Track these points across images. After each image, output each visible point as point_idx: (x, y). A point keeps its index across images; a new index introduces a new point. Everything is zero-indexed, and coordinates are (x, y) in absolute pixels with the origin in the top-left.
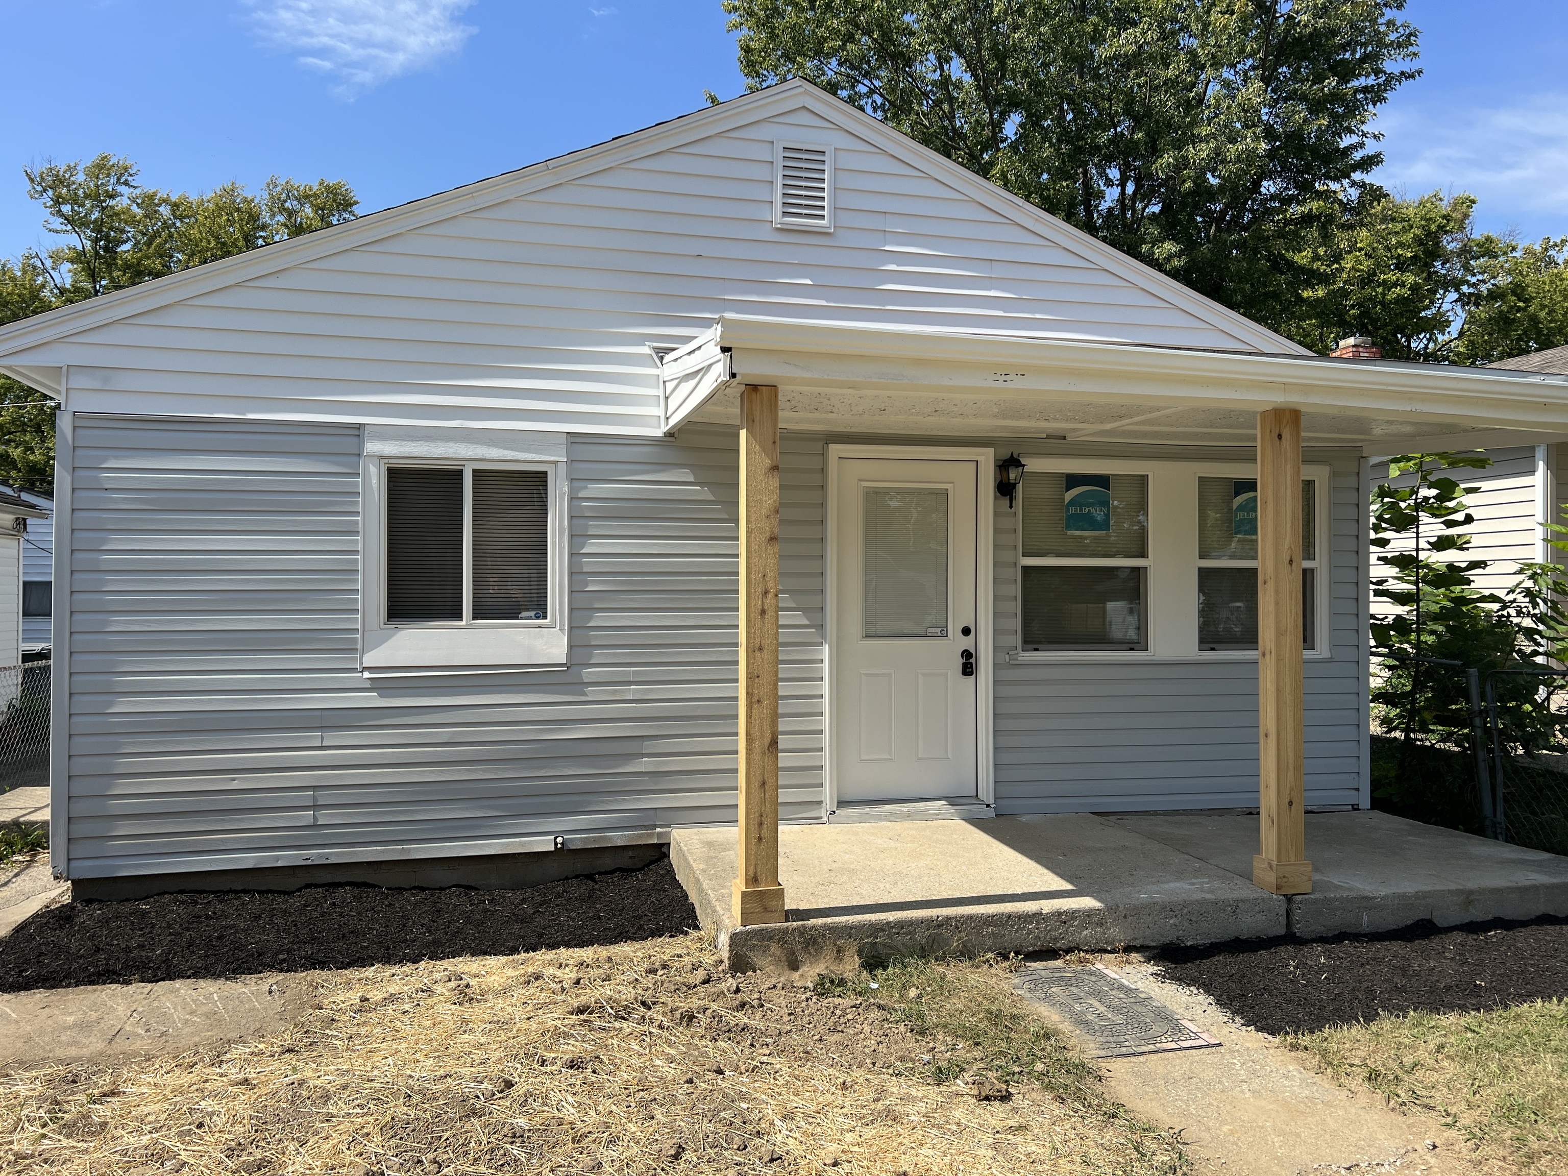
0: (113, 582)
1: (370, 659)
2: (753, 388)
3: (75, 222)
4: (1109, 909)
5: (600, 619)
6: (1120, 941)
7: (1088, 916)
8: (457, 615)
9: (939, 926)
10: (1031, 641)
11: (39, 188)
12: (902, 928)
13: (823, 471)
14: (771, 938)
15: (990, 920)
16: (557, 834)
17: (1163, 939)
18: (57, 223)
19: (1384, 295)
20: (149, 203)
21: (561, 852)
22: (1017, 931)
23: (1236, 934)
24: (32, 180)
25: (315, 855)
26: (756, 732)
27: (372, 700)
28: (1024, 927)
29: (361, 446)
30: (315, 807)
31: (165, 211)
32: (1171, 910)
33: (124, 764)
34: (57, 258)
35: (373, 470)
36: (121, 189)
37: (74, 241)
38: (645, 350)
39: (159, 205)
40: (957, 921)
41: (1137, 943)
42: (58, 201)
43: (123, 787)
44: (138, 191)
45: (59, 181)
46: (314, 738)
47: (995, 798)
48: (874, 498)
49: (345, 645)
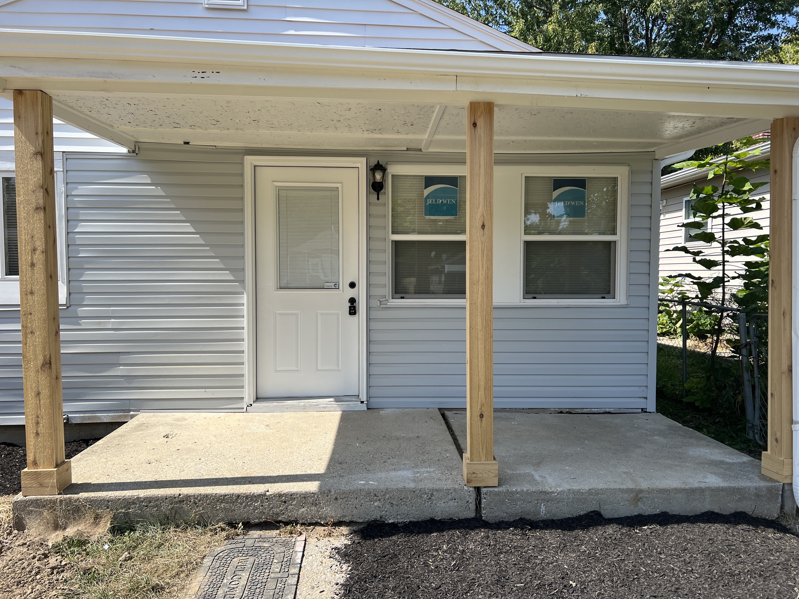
5: (88, 275)
6: (332, 517)
7: (305, 498)
9: (181, 501)
10: (398, 291)
12: (150, 502)
13: (242, 174)
14: (44, 506)
15: (223, 498)
17: (369, 517)
22: (245, 507)
23: (431, 516)
26: (31, 356)
28: (251, 504)
32: (375, 495)
40: (195, 498)
41: (347, 519)
47: (369, 397)
48: (284, 195)
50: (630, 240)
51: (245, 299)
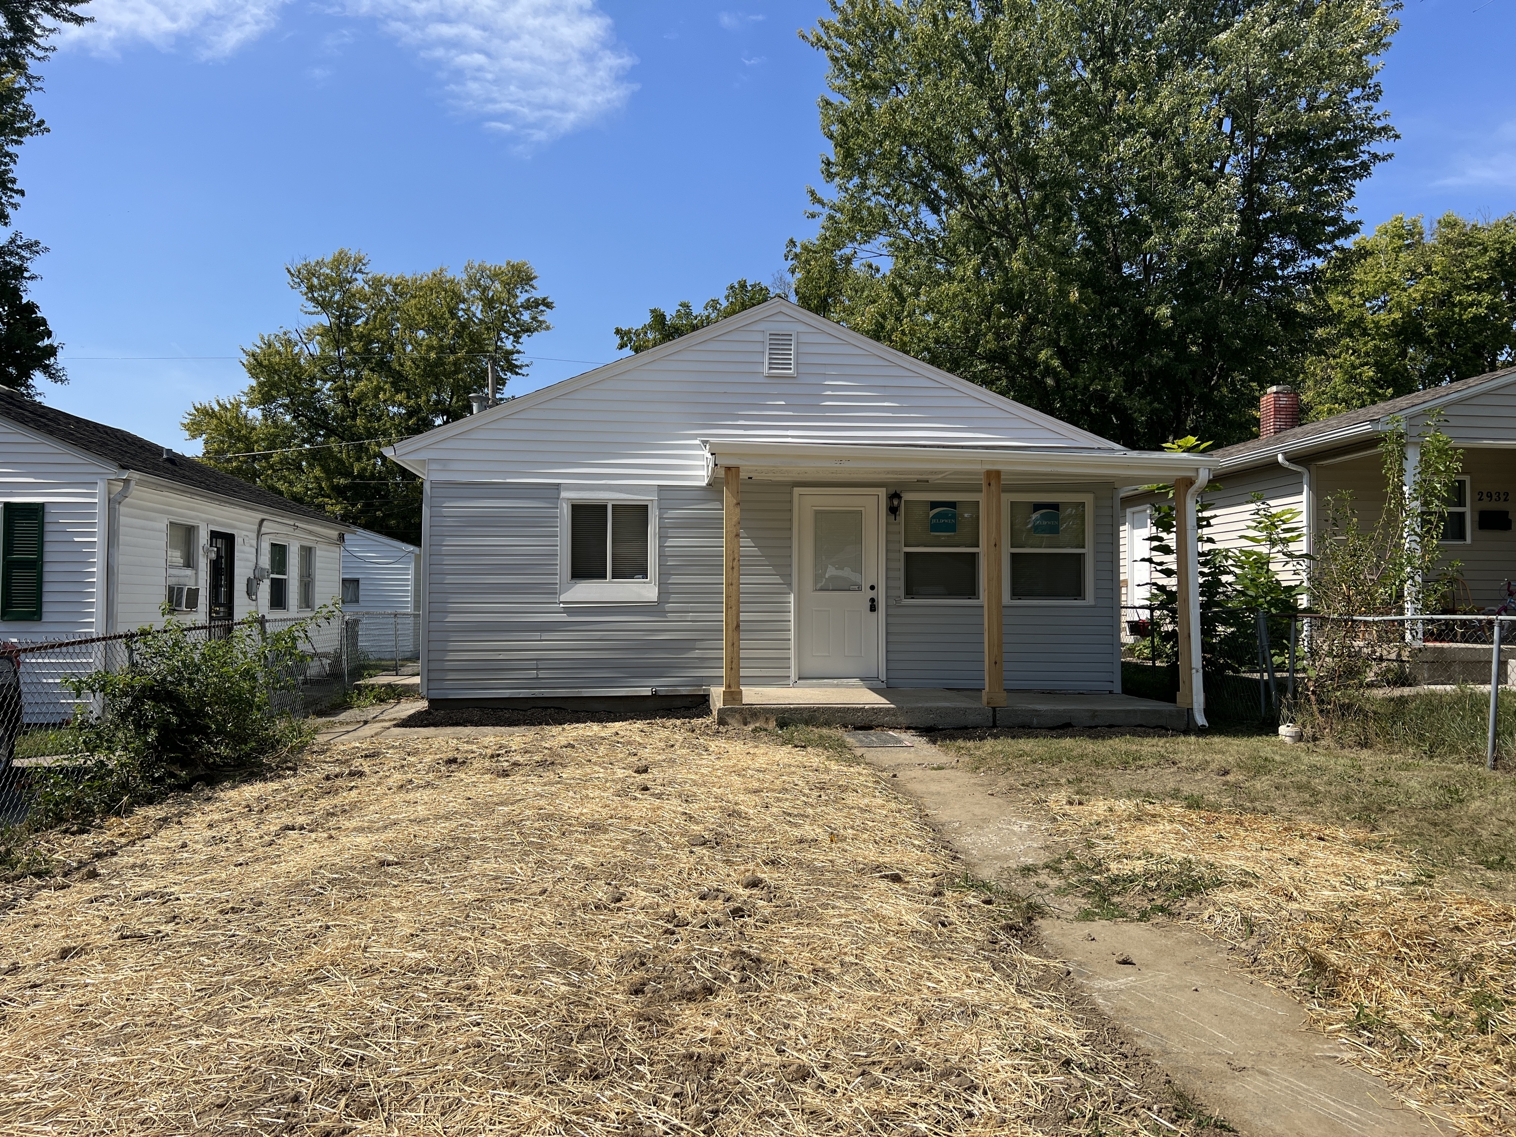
0: (448, 560)
1: (563, 598)
2: (728, 469)
3: (324, 305)
4: (898, 708)
5: (674, 579)
6: (904, 724)
7: (888, 711)
8: (604, 577)
9: (815, 711)
10: (910, 592)
11: (298, 280)
12: (797, 711)
13: (791, 502)
14: (734, 712)
15: (839, 710)
16: (653, 687)
17: (927, 724)
18: (310, 306)
19: (1461, 315)
20: (377, 284)
21: (655, 696)
22: (852, 716)
23: (965, 724)
24: (292, 275)
25: (538, 693)
26: (729, 621)
27: (564, 617)
28: (856, 714)
29: (559, 494)
30: (537, 669)
31: (388, 289)
32: (931, 711)
33: (452, 646)
34: (310, 334)
35: (565, 505)
36: (358, 276)
37: (324, 320)
38: (697, 442)
39: (385, 285)
40: (823, 709)
41: (913, 725)
42: (311, 288)
44: (370, 276)
45: (312, 274)
46: (537, 636)
47: (887, 678)
48: (820, 516)
49: (552, 591)
50: (1096, 552)
51: (792, 598)
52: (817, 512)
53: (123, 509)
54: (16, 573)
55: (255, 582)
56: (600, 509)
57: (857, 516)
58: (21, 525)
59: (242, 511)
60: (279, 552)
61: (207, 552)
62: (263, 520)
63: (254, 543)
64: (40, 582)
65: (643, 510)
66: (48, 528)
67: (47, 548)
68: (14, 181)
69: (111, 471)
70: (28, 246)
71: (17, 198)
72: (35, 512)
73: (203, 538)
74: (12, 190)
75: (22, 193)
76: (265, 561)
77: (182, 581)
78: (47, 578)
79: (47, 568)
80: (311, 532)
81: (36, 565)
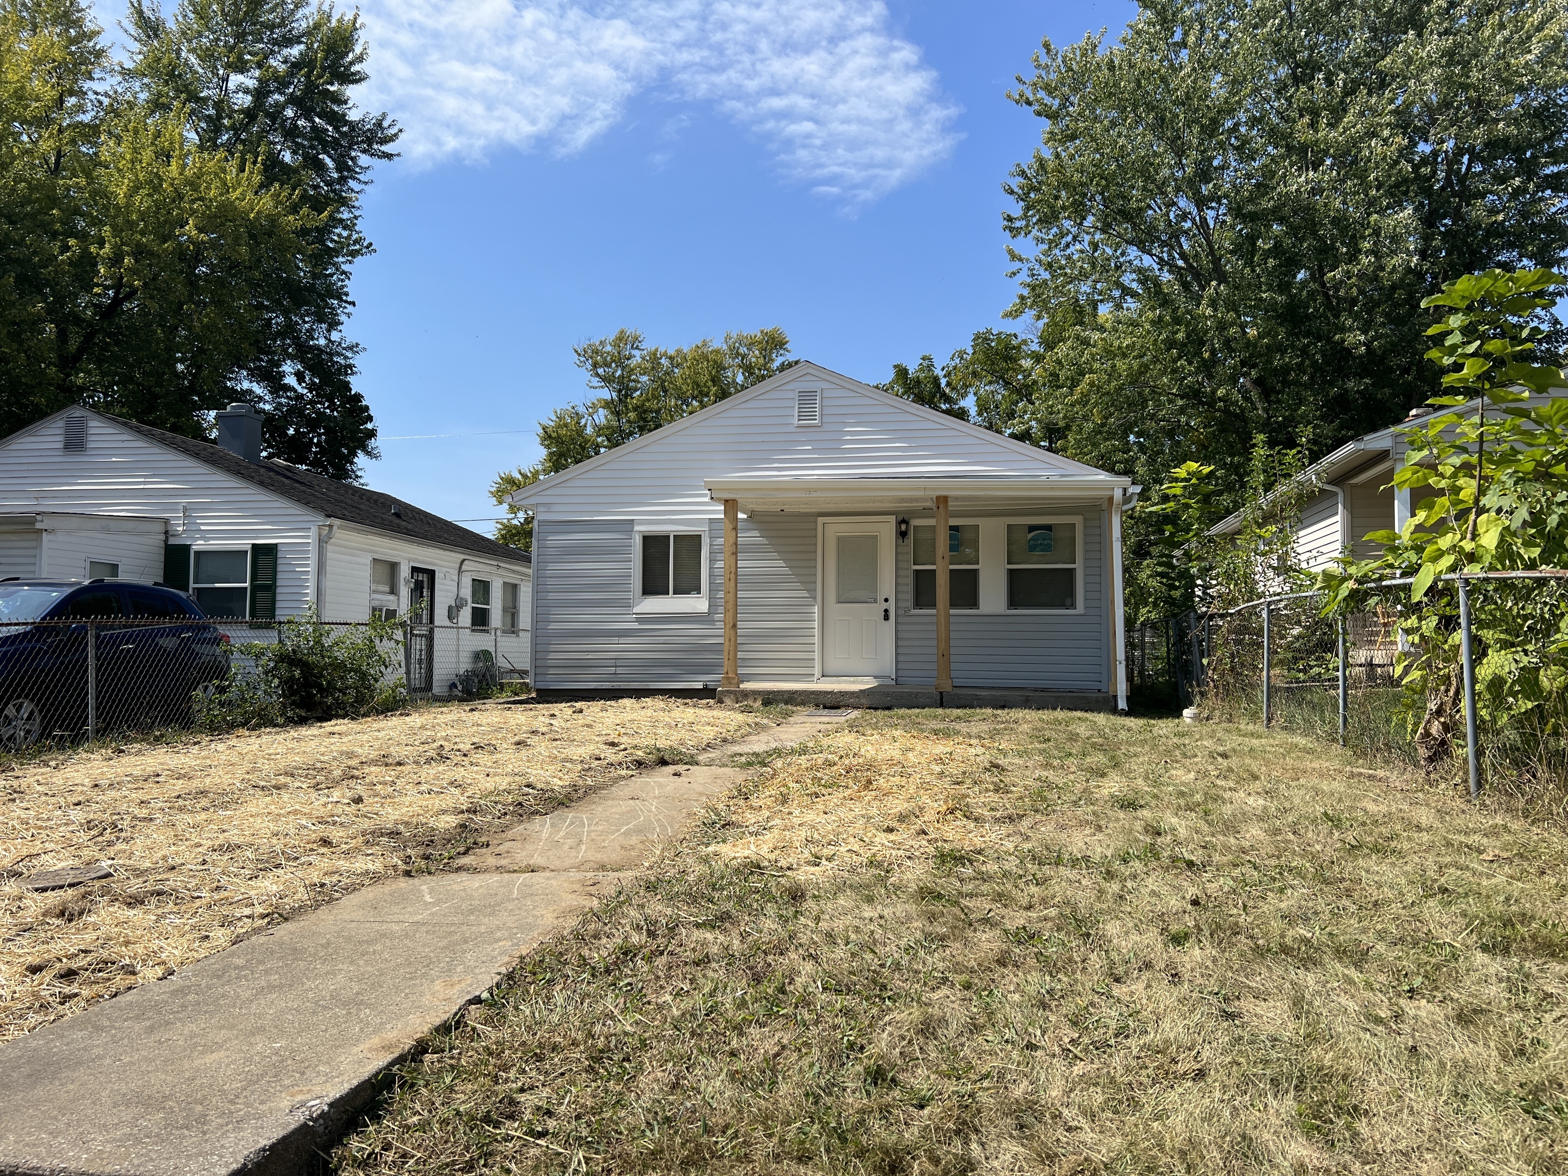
0: (550, 581)
1: (636, 610)
4: (861, 692)
5: (721, 595)
8: (667, 593)
10: (918, 604)
11: (582, 359)
13: (815, 529)
16: (704, 682)
24: (579, 355)
25: (615, 685)
27: (636, 626)
29: (633, 528)
31: (665, 362)
33: (553, 648)
34: (595, 405)
35: (637, 537)
39: (661, 358)
42: (595, 365)
43: (552, 656)
44: (646, 351)
45: (595, 352)
46: (616, 640)
47: (897, 677)
48: (841, 541)
49: (627, 605)
50: (1086, 567)
51: (816, 609)
52: (839, 539)
53: (329, 547)
54: (259, 594)
55: (455, 610)
56: (663, 540)
57: (873, 540)
58: (262, 560)
59: (442, 552)
60: (481, 588)
61: (407, 582)
62: (464, 560)
63: (456, 578)
64: (274, 601)
65: (696, 540)
66: (279, 561)
67: (279, 576)
68: (347, 294)
69: (321, 519)
70: (350, 348)
71: (350, 308)
72: (271, 550)
73: (404, 572)
74: (346, 302)
75: (353, 304)
76: (467, 592)
77: (384, 603)
78: (278, 597)
79: (278, 590)
80: (514, 571)
81: (271, 588)
